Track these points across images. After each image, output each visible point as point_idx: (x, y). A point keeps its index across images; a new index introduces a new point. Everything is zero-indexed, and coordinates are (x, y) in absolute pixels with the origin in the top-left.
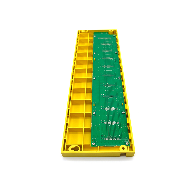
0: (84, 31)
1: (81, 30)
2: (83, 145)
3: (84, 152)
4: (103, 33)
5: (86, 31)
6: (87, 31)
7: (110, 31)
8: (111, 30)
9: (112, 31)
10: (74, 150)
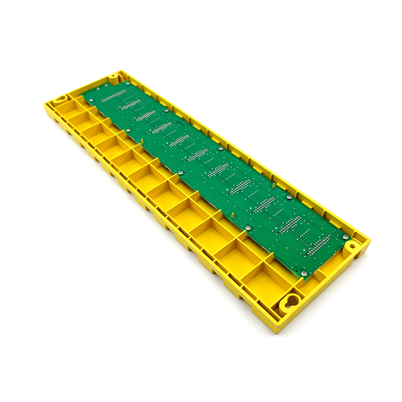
0: (58, 100)
1: (50, 100)
2: (296, 286)
3: (310, 296)
4: (99, 87)
5: (63, 98)
6: (67, 97)
7: (111, 77)
8: (113, 76)
9: (116, 76)
10: (292, 306)
